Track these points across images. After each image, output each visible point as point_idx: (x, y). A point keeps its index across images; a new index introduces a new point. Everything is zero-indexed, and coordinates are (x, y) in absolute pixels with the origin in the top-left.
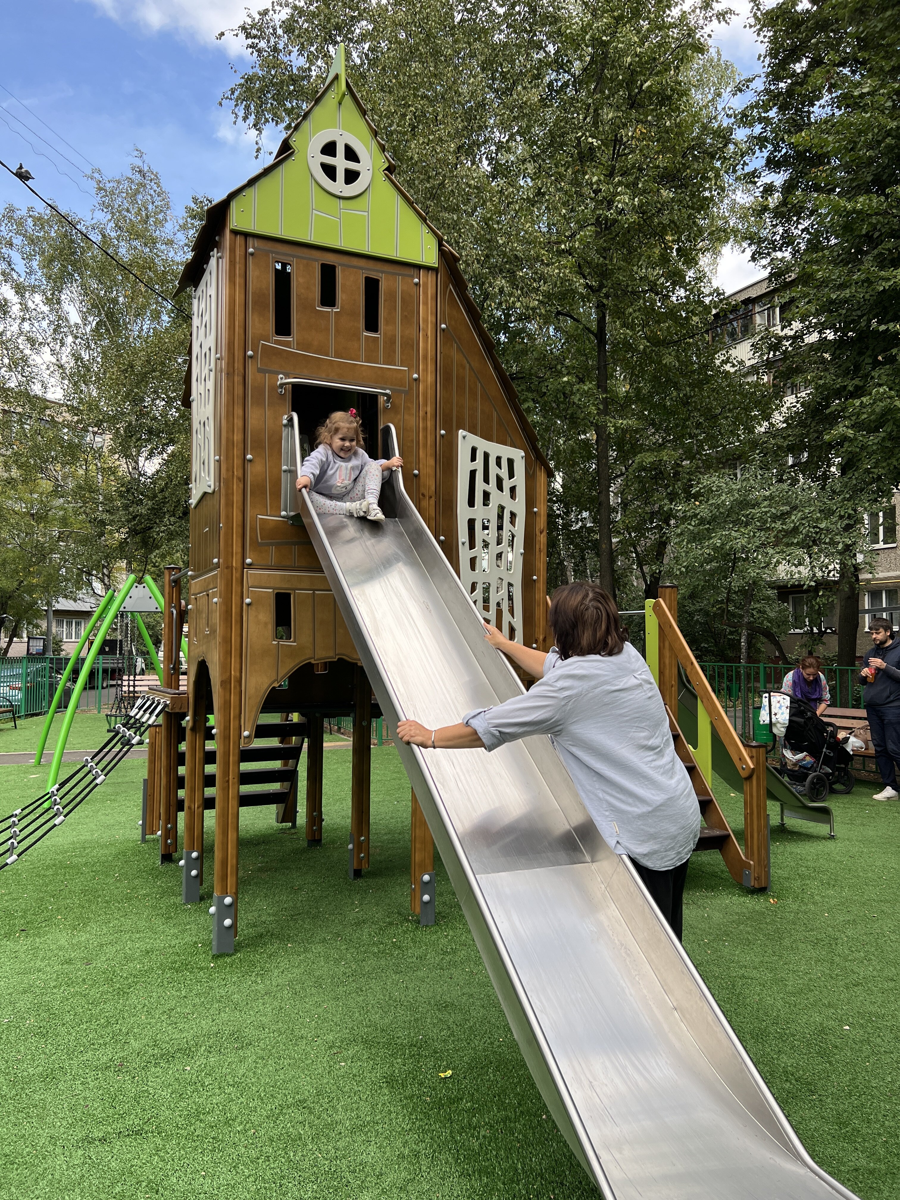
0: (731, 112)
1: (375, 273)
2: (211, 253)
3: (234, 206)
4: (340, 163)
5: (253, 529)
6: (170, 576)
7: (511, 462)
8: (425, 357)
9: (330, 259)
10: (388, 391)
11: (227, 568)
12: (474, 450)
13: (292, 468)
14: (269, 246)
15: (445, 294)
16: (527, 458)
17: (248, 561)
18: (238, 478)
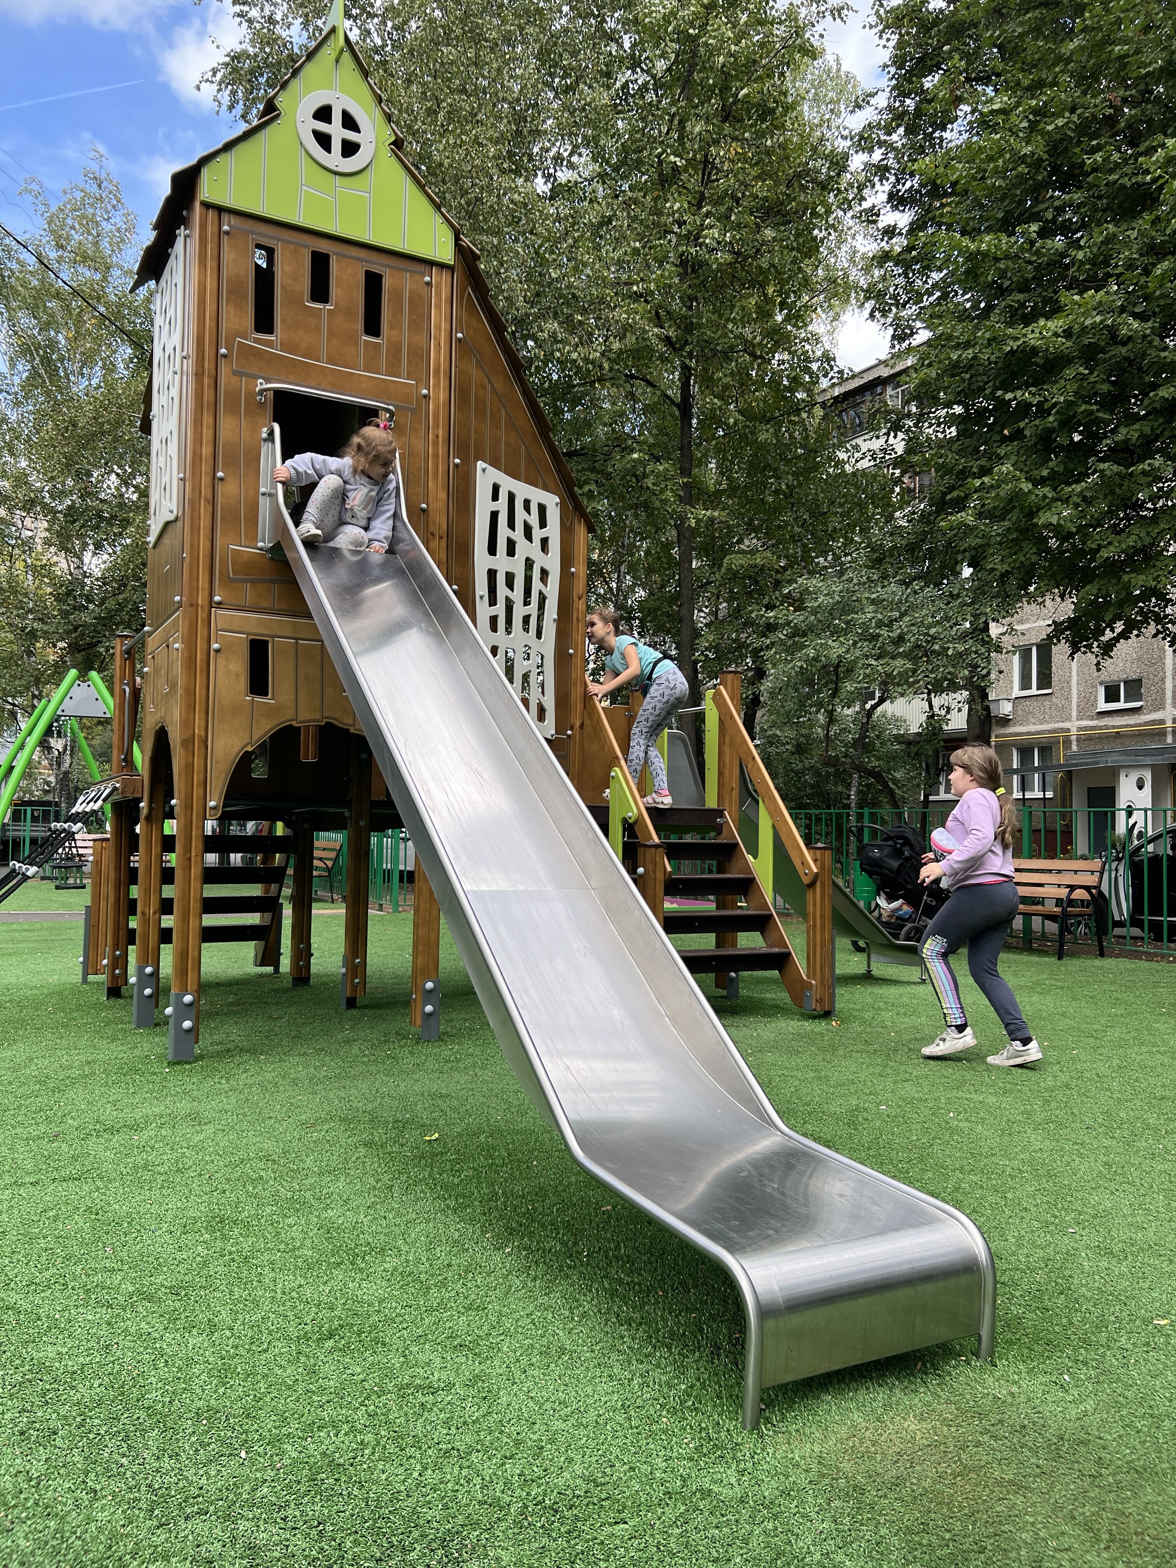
0: (846, 133)
1: (377, 267)
2: (177, 232)
3: (206, 174)
4: (337, 131)
5: (224, 562)
6: (122, 646)
7: (542, 509)
8: (437, 371)
9: (323, 246)
10: (391, 407)
11: (191, 605)
12: (496, 489)
13: (273, 491)
14: (249, 225)
15: (462, 298)
16: (563, 505)
17: (217, 598)
18: (206, 499)
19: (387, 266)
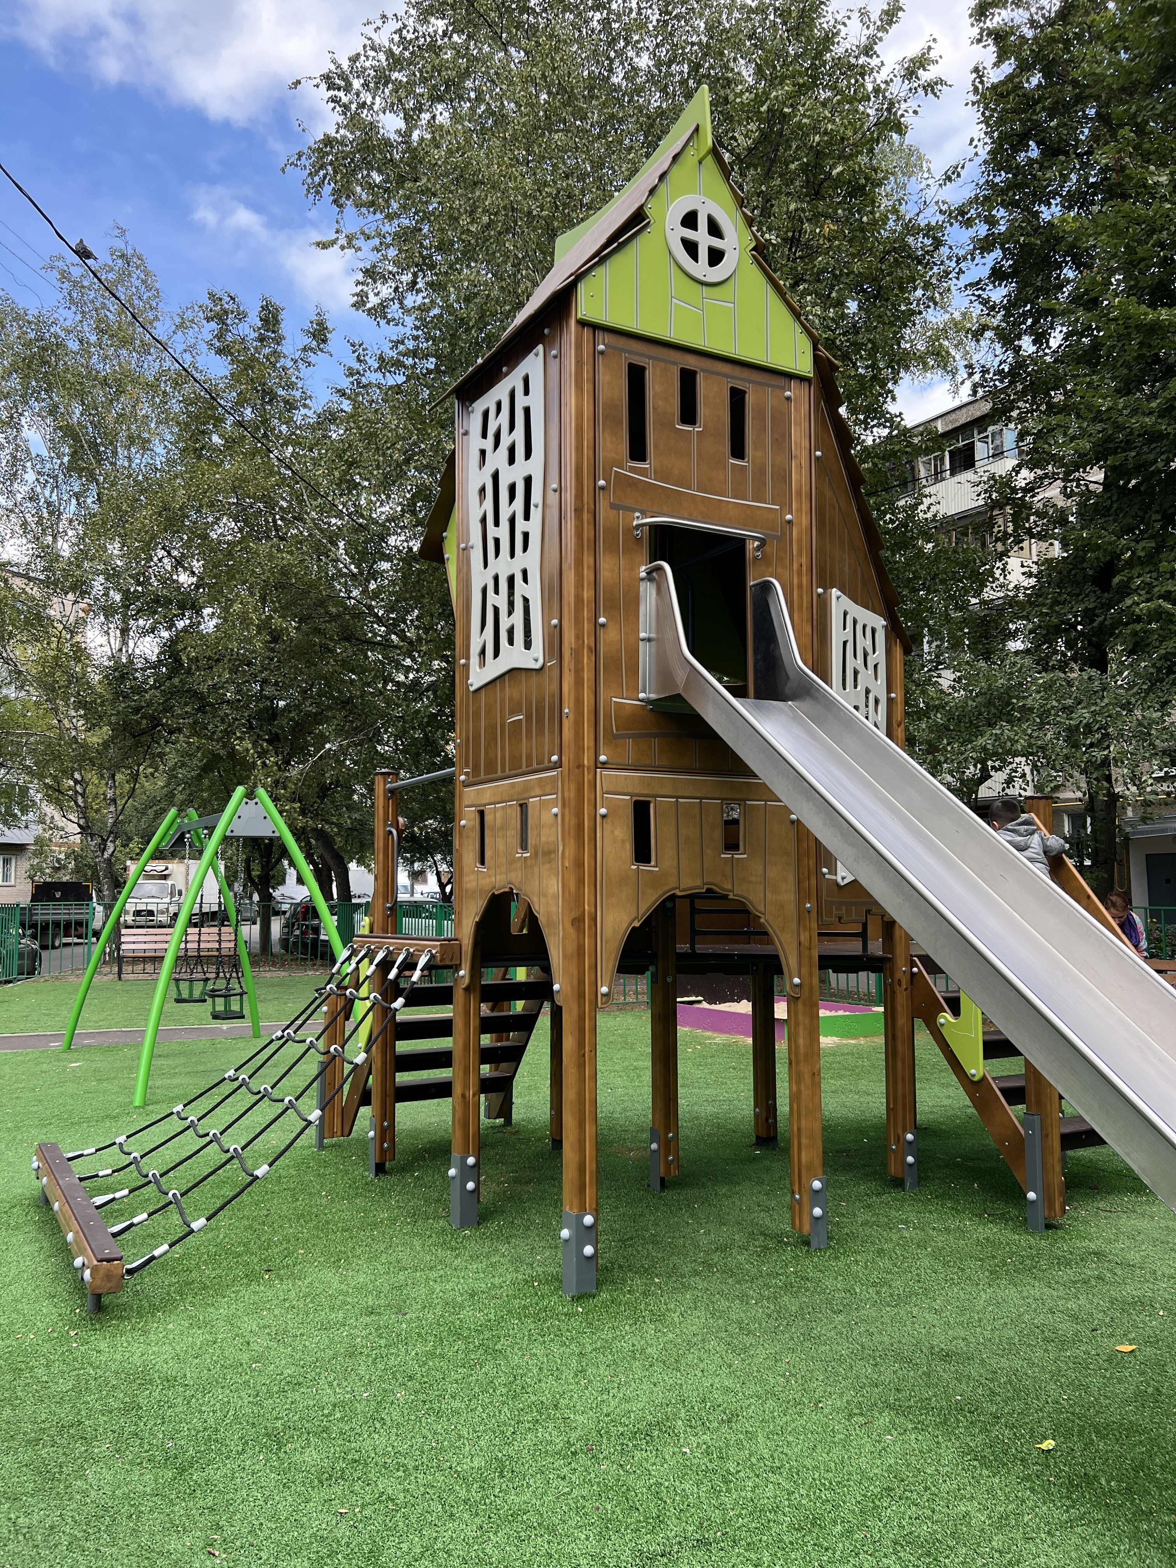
1: (741, 383)
3: (582, 289)
4: (702, 237)
5: (607, 716)
6: (385, 785)
7: (874, 631)
9: (692, 362)
10: (757, 534)
12: (845, 614)
13: (653, 635)
14: (622, 342)
16: (886, 628)
17: (603, 758)
18: (589, 648)
19: (750, 382)
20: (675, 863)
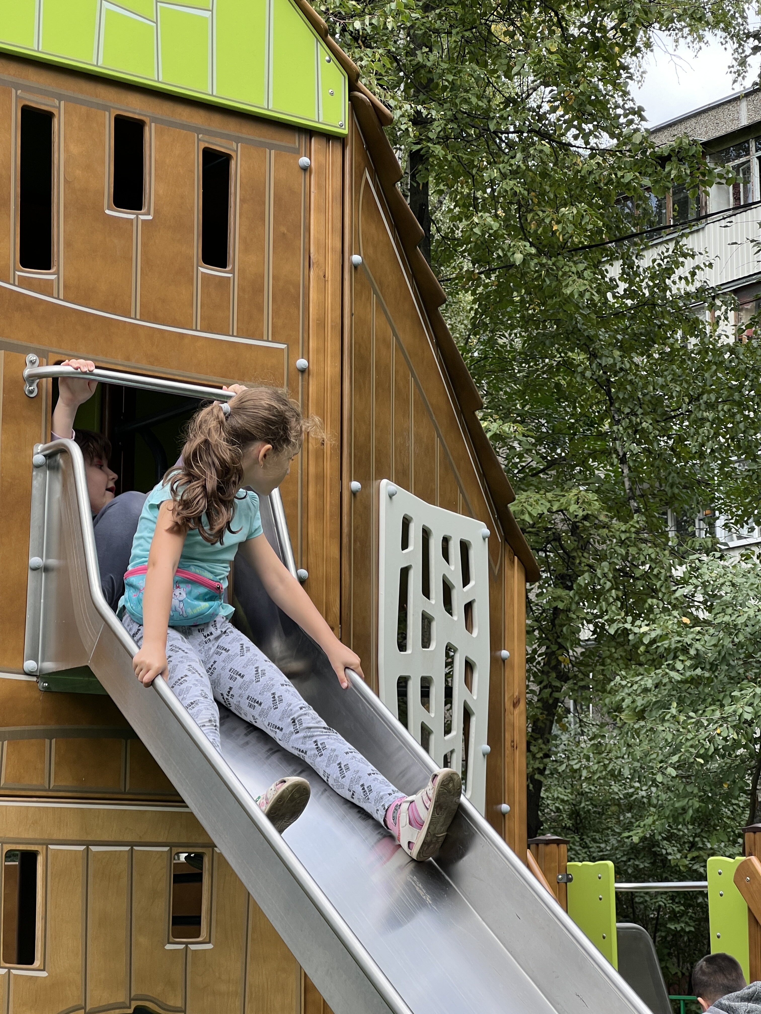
1: (223, 142)
7: (465, 547)
8: (322, 324)
9: (134, 107)
13: (53, 561)
14: (11, 73)
15: (358, 196)
16: (491, 540)
19: (238, 140)
20: (79, 962)
